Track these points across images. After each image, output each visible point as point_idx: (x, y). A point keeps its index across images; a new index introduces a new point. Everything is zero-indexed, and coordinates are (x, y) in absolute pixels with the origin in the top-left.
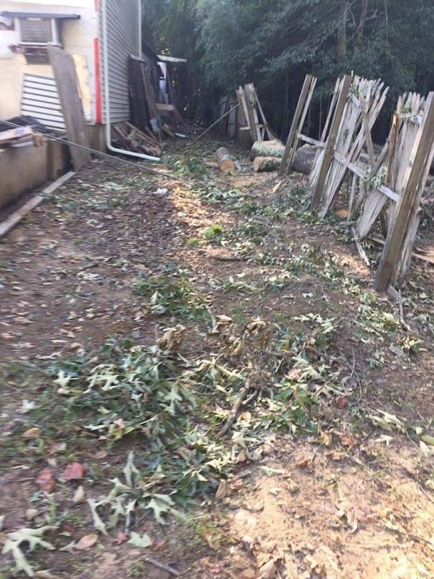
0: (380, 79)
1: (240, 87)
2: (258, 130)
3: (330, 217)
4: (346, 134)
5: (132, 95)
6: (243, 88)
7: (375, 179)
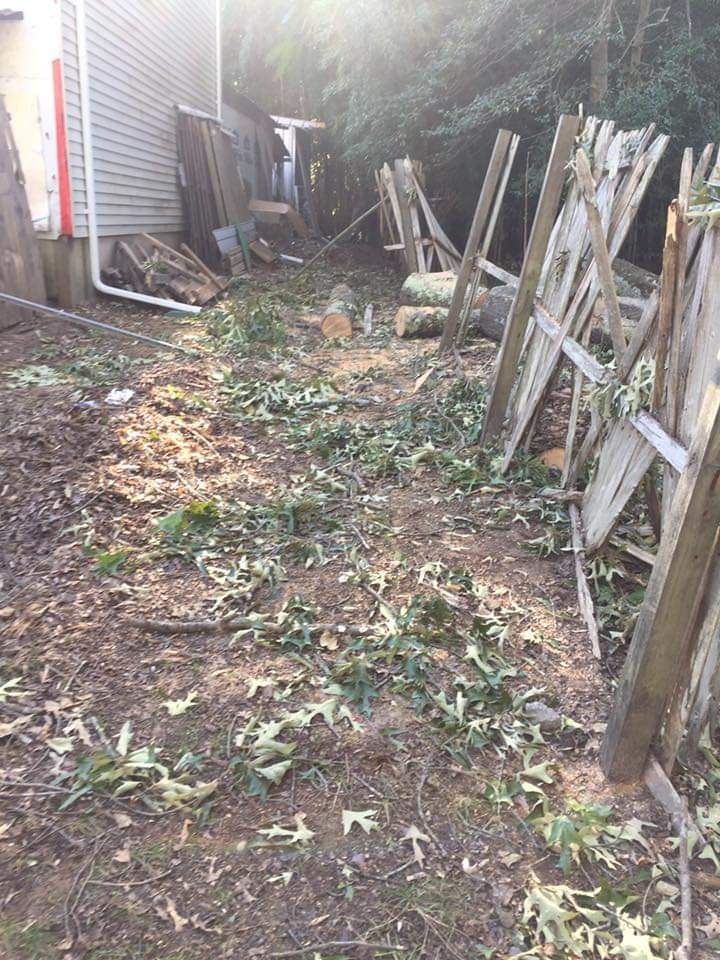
0: (652, 126)
1: (386, 164)
2: (420, 249)
3: (520, 473)
4: (563, 263)
5: (184, 183)
6: (392, 168)
7: (625, 392)
